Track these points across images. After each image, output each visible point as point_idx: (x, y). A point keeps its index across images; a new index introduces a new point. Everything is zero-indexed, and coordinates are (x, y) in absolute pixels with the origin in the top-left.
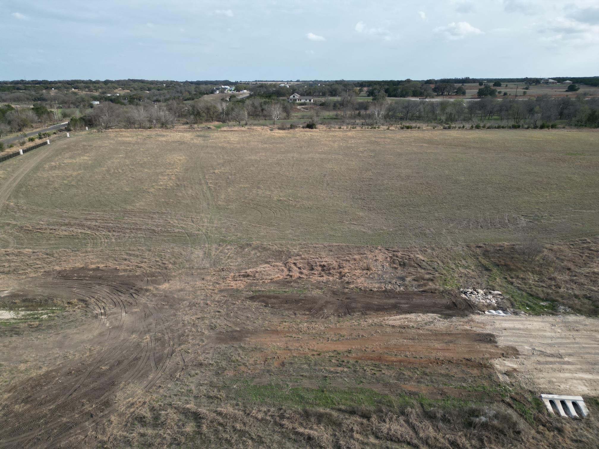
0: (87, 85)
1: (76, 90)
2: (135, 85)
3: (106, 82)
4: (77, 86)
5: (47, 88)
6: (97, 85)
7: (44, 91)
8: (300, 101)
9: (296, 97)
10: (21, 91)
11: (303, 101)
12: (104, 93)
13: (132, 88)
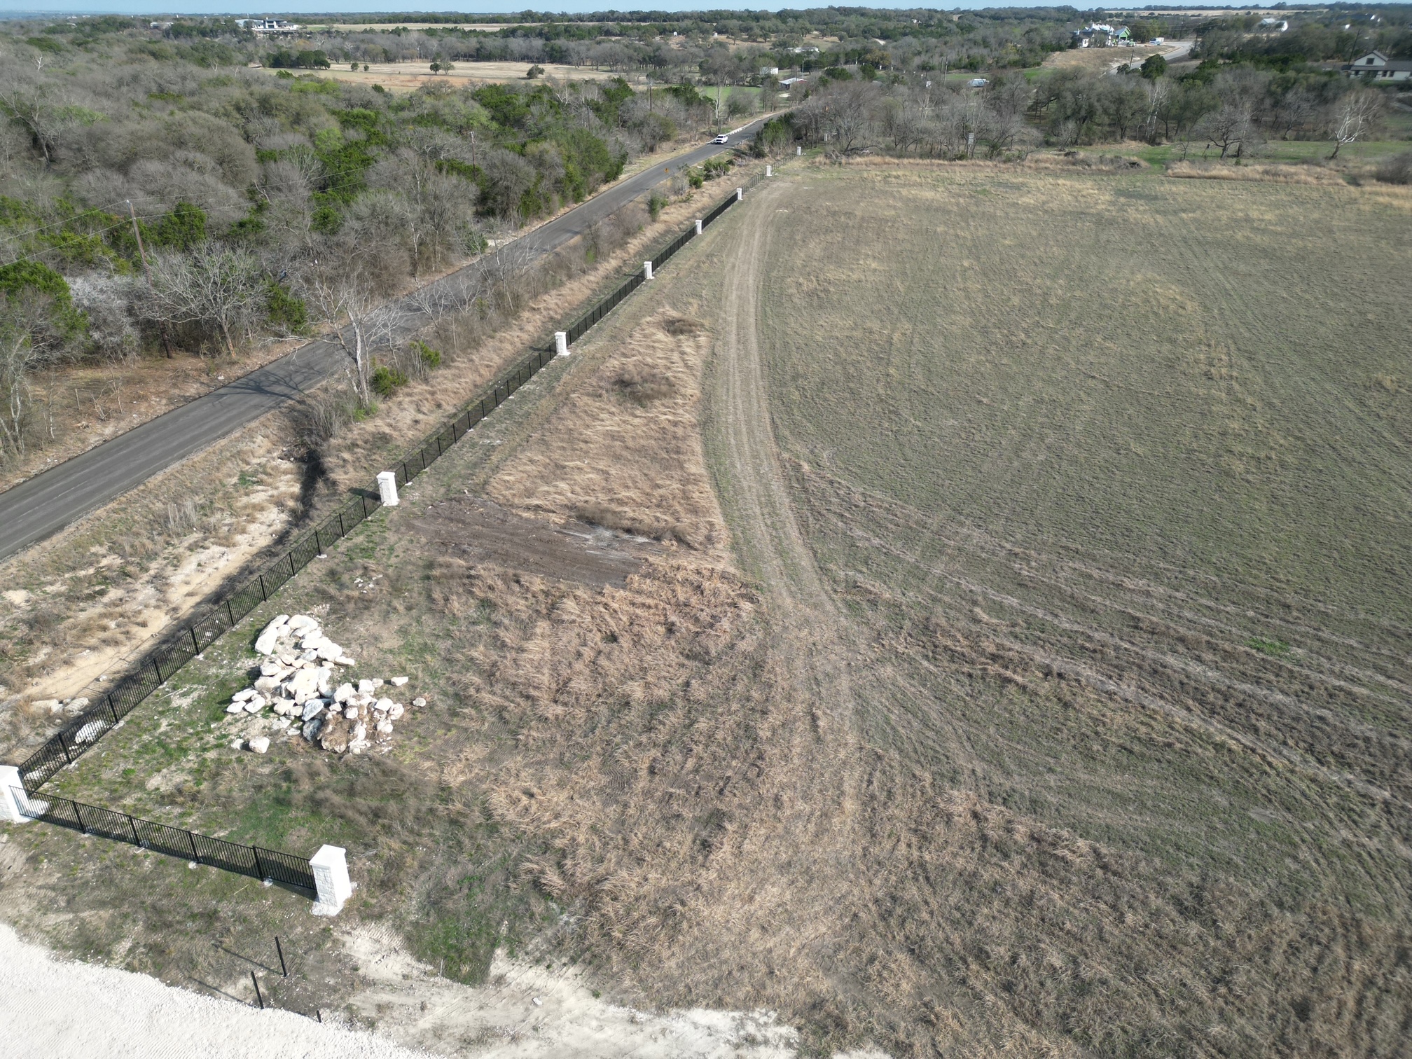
0: (745, 24)
1: (723, 38)
2: (852, 22)
3: (783, 15)
4: (725, 26)
5: (663, 32)
6: (767, 24)
7: (658, 38)
8: (1387, 77)
9: (1377, 62)
10: (613, 38)
11: (1399, 76)
12: (784, 45)
13: (844, 30)
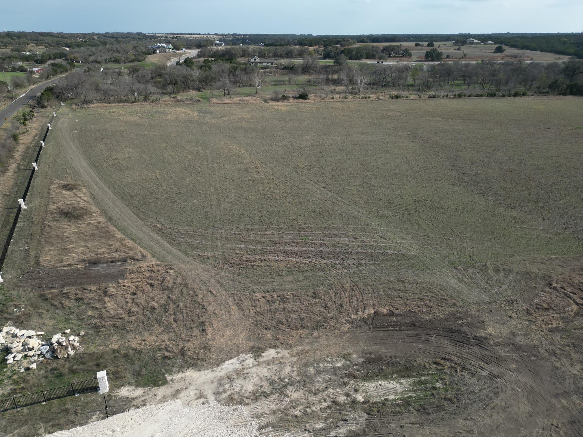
8: (261, 65)
9: (257, 60)
11: (265, 64)
12: (18, 50)
13: (46, 43)
